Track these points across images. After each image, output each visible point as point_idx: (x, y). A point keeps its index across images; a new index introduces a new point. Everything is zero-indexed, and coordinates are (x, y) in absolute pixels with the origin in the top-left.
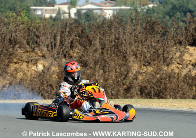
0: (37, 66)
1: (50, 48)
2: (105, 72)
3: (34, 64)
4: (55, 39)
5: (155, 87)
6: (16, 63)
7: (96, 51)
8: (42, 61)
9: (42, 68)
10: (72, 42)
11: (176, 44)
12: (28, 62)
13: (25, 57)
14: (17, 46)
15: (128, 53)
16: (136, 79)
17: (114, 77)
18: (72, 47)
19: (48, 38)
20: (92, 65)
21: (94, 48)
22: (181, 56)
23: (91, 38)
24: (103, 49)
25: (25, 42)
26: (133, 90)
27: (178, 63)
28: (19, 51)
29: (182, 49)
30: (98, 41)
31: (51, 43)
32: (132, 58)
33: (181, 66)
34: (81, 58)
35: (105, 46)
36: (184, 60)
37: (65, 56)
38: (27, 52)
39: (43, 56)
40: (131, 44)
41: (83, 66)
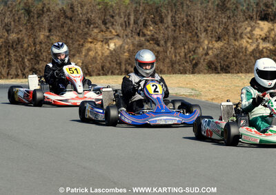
0: (109, 45)
1: (124, 27)
2: (175, 49)
3: (106, 43)
4: (129, 19)
5: (222, 62)
6: (91, 42)
8: (117, 40)
9: (114, 47)
10: (145, 21)
11: (247, 19)
12: (102, 41)
13: (99, 36)
14: (92, 26)
15: (199, 30)
16: (207, 54)
18: (145, 25)
19: (121, 17)
20: (162, 42)
21: (166, 26)
22: (251, 31)
23: (163, 16)
24: (175, 26)
25: (100, 22)
26: (200, 66)
27: (249, 38)
28: (96, 30)
29: (253, 24)
30: (169, 18)
31: (125, 22)
32: (204, 34)
33: (250, 41)
34: (153, 36)
35: (177, 23)
36: (253, 35)
37: (139, 34)
38: (102, 31)
39: (118, 35)
40: (202, 21)
41: (155, 43)
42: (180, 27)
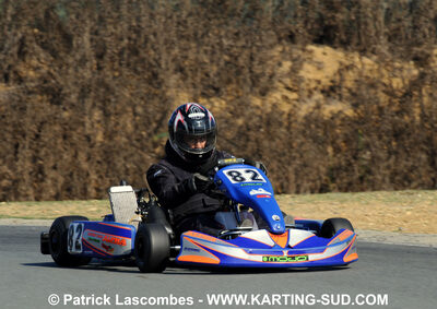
2: (106, 115)
7: (83, 62)
10: (22, 43)
11: (280, 39)
15: (163, 66)
17: (130, 127)
18: (22, 54)
20: (73, 98)
21: (78, 57)
22: (294, 71)
23: (71, 31)
24: (100, 56)
27: (288, 88)
29: (297, 52)
30: (86, 37)
32: (173, 79)
33: (293, 96)
34: (45, 82)
35: (105, 48)
36: (301, 80)
37: (6, 78)
40: (169, 44)
41: (52, 102)
42: (112, 60)
